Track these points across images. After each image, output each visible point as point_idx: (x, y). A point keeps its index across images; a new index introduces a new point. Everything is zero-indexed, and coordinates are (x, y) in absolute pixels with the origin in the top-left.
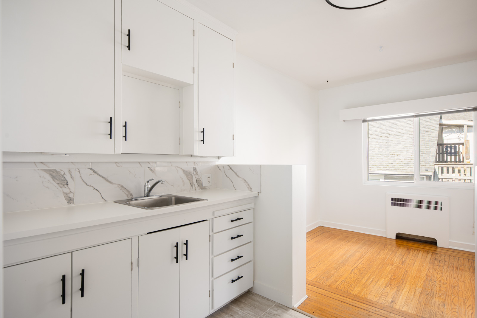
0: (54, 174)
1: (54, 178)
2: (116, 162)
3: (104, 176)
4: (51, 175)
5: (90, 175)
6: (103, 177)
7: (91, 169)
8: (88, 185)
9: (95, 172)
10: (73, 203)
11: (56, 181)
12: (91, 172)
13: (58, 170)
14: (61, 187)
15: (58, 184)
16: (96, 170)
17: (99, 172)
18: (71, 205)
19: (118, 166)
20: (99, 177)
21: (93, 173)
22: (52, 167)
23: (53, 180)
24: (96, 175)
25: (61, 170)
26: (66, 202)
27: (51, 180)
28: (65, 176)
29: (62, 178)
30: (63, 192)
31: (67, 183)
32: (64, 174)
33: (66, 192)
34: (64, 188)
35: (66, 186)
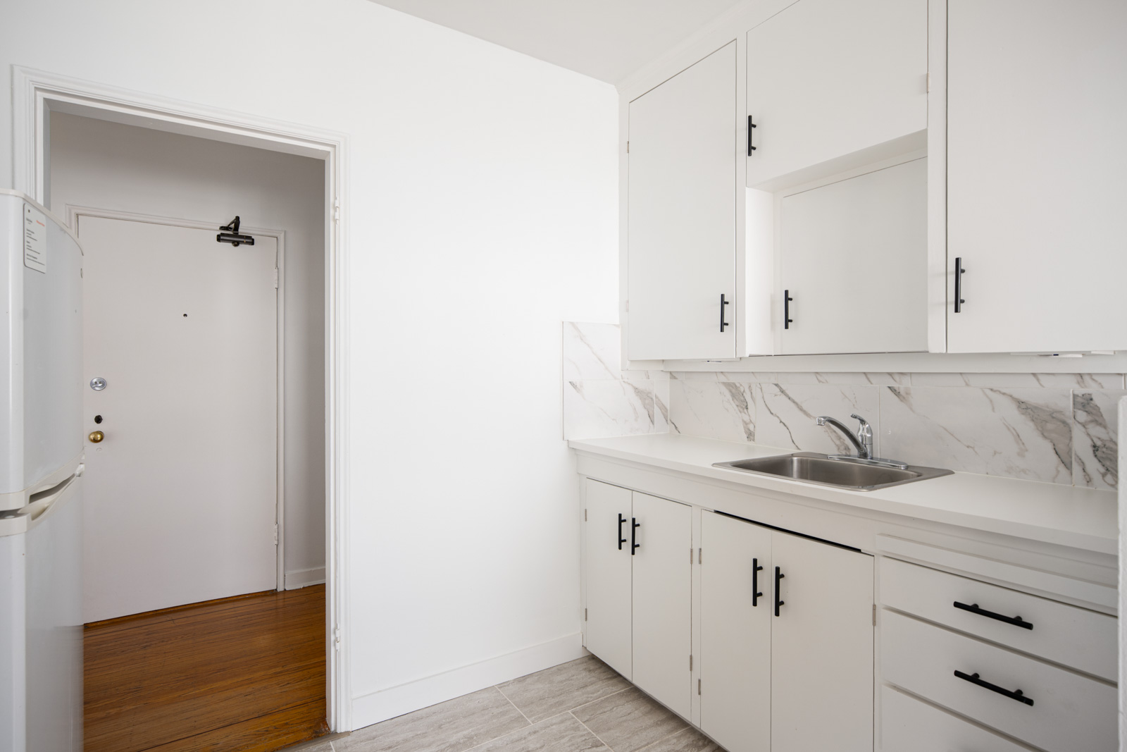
0: (734, 391)
1: (733, 396)
2: (817, 373)
3: (796, 400)
4: (731, 391)
5: (776, 395)
6: (794, 402)
7: (776, 385)
8: (772, 414)
9: (782, 391)
10: (754, 440)
11: (735, 401)
12: (777, 390)
13: (738, 385)
14: (740, 412)
15: (737, 406)
16: (784, 387)
17: (788, 392)
18: (750, 442)
19: (820, 381)
20: (788, 400)
21: (780, 393)
22: (732, 379)
23: (733, 400)
24: (783, 397)
25: (741, 385)
26: (745, 436)
27: (731, 399)
28: (744, 394)
29: (742, 398)
30: (743, 420)
31: (747, 406)
32: (744, 391)
33: (745, 420)
34: (743, 414)
35: (745, 410)
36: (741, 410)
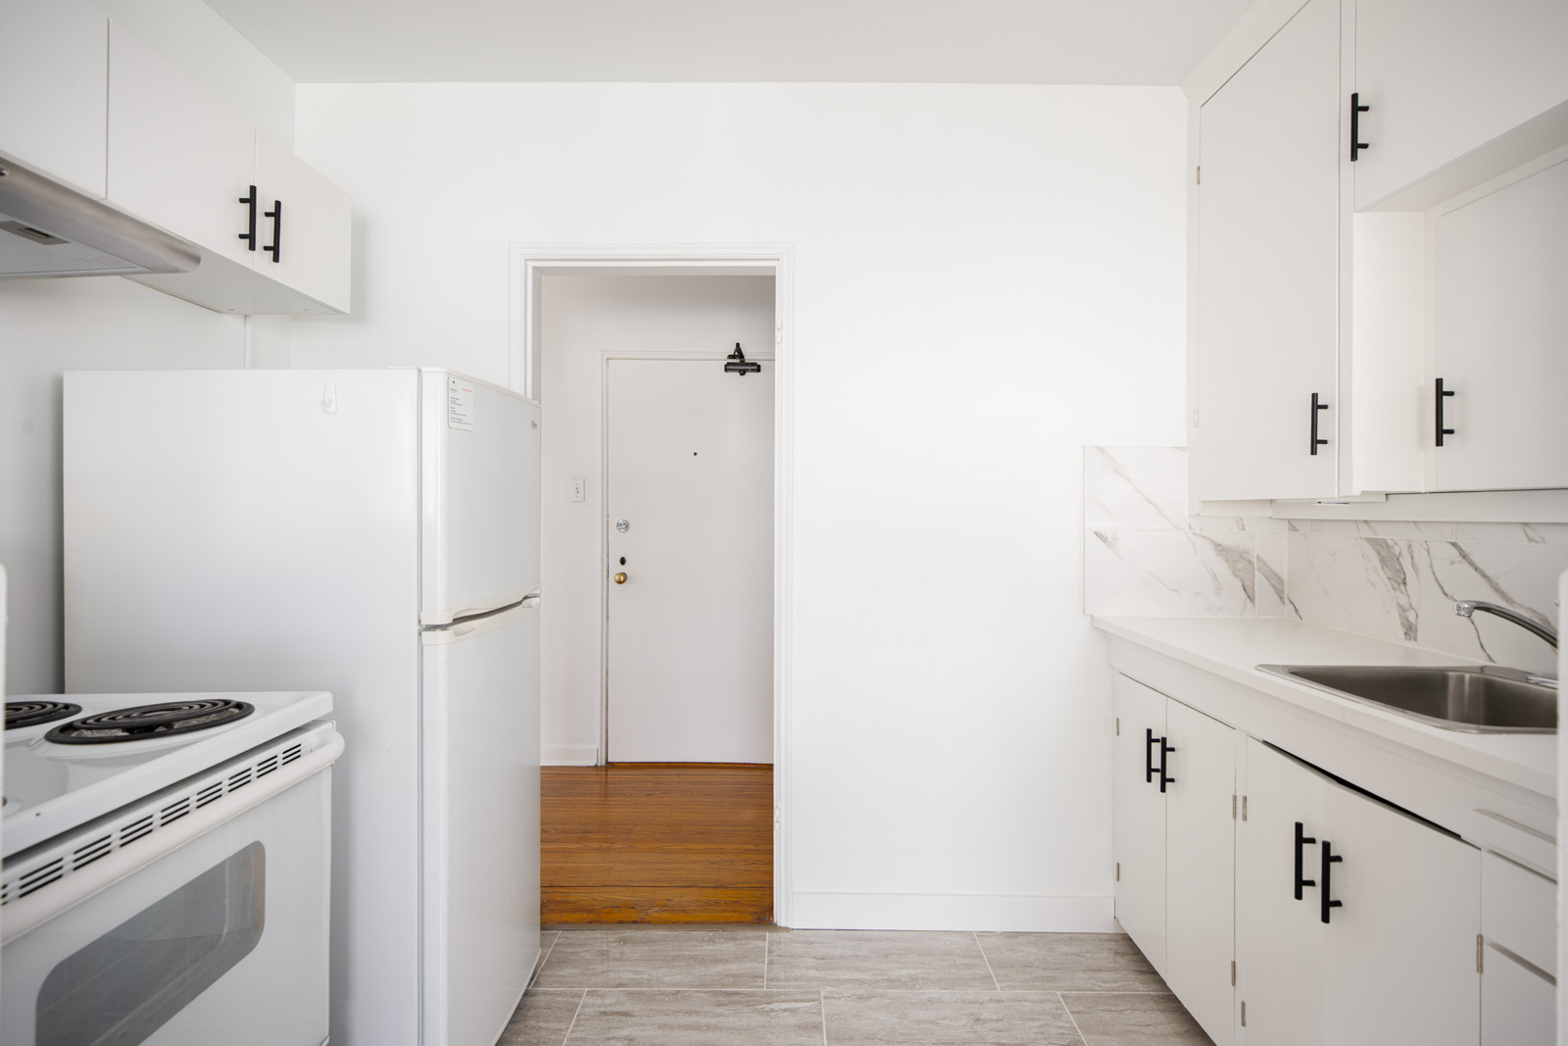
0: (1384, 553)
1: (1383, 561)
2: (1526, 524)
3: (1488, 572)
4: (1379, 554)
5: (1453, 563)
6: (1484, 576)
7: (1454, 544)
8: (1446, 595)
9: (1464, 556)
10: (1415, 639)
11: (1386, 569)
12: (1455, 553)
13: (1391, 543)
14: (1394, 589)
15: (1389, 578)
16: (1467, 550)
17: (1473, 557)
18: (1410, 642)
19: (1531, 540)
20: (1475, 572)
21: (1460, 559)
22: (1382, 533)
23: (1382, 568)
24: (1465, 566)
25: (1395, 543)
26: (1401, 631)
27: (1378, 565)
28: (1401, 559)
29: (1397, 566)
30: (1398, 604)
31: (1404, 579)
32: (1400, 554)
33: (1402, 603)
34: (1398, 593)
35: (1402, 586)
36: (1396, 585)
